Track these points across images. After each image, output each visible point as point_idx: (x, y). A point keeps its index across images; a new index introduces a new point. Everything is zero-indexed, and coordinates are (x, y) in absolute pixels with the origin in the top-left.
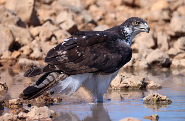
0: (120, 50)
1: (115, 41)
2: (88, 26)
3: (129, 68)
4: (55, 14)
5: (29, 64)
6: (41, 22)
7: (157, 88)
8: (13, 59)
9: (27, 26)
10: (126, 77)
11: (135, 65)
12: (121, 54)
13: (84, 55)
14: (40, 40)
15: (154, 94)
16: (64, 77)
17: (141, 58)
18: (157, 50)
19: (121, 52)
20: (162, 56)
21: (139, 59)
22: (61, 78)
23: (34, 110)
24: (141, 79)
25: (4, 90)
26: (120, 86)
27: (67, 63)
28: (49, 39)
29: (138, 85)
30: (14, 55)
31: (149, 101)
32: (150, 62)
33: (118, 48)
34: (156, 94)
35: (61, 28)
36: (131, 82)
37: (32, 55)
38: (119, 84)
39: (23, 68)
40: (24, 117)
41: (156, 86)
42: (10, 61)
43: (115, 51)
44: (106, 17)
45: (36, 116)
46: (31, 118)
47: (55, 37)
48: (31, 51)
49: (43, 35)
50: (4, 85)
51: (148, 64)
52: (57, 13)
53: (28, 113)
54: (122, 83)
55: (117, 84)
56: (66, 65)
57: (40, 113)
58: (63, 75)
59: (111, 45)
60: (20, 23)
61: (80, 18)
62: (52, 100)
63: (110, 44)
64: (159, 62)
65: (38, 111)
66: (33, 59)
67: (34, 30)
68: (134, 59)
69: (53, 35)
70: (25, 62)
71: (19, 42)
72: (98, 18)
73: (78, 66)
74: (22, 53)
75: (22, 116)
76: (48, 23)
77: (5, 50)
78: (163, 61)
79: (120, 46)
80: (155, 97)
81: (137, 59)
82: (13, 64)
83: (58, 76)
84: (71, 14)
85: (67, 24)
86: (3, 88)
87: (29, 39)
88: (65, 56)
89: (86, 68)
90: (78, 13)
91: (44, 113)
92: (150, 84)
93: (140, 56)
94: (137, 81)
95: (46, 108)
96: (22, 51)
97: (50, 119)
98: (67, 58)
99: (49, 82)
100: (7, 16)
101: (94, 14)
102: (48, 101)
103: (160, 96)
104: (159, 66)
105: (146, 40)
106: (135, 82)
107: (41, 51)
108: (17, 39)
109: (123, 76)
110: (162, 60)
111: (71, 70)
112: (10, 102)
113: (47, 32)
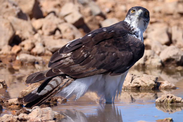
0: (131, 46)
1: (124, 37)
2: (96, 19)
3: (141, 66)
4: (59, 6)
5: (31, 60)
6: (44, 14)
7: (171, 88)
8: (13, 55)
9: (29, 18)
10: (137, 76)
11: (148, 62)
12: (132, 50)
13: (90, 56)
14: (43, 34)
15: (168, 95)
16: (69, 82)
17: (154, 55)
18: (172, 46)
19: (132, 48)
20: (177, 54)
21: (152, 56)
22: (65, 83)
23: (36, 111)
24: (154, 78)
25: (3, 89)
26: (130, 86)
27: (72, 66)
28: (53, 33)
29: (150, 85)
30: (14, 50)
31: (162, 102)
32: (164, 60)
33: (128, 44)
34: (170, 95)
35: (66, 21)
36: (143, 81)
37: (34, 51)
38: (130, 83)
39: (24, 64)
40: (25, 119)
41: (171, 86)
42: (10, 57)
43: (124, 48)
44: (116, 9)
45: (37, 118)
46: (32, 120)
47: (60, 31)
48: (32, 46)
49: (46, 29)
50: (3, 83)
51: (161, 62)
52: (62, 5)
53: (30, 114)
54: (133, 82)
55: (127, 83)
56: (72, 68)
57: (42, 114)
58: (68, 79)
59: (120, 42)
60: (21, 15)
61: (87, 10)
62: (56, 101)
63: (118, 41)
64: (173, 60)
65: (40, 112)
66: (35, 54)
67: (37, 23)
68: (146, 57)
69: (57, 29)
70: (27, 58)
71: (20, 36)
72: (107, 10)
73: (84, 69)
74: (23, 48)
75: (22, 118)
76: (51, 15)
77: (4, 45)
78: (178, 59)
79: (130, 42)
80: (169, 98)
81: (150, 56)
82: (13, 60)
83: (62, 81)
84: (77, 5)
85: (73, 17)
86: (2, 86)
87: (30, 33)
88: (70, 58)
89: (94, 70)
90: (85, 4)
91: (47, 114)
92: (163, 83)
93: (153, 53)
94: (149, 80)
95: (49, 109)
96: (23, 46)
97: (54, 121)
98: (72, 61)
99: (52, 88)
100: (7, 7)
101: (103, 6)
102: (51, 101)
103: (174, 97)
104: (173, 64)
105: (160, 35)
106: (147, 82)
107: (44, 46)
108: (18, 33)
109: (134, 75)
110: (177, 57)
111: (77, 73)
112: (9, 102)
113: (51, 25)
